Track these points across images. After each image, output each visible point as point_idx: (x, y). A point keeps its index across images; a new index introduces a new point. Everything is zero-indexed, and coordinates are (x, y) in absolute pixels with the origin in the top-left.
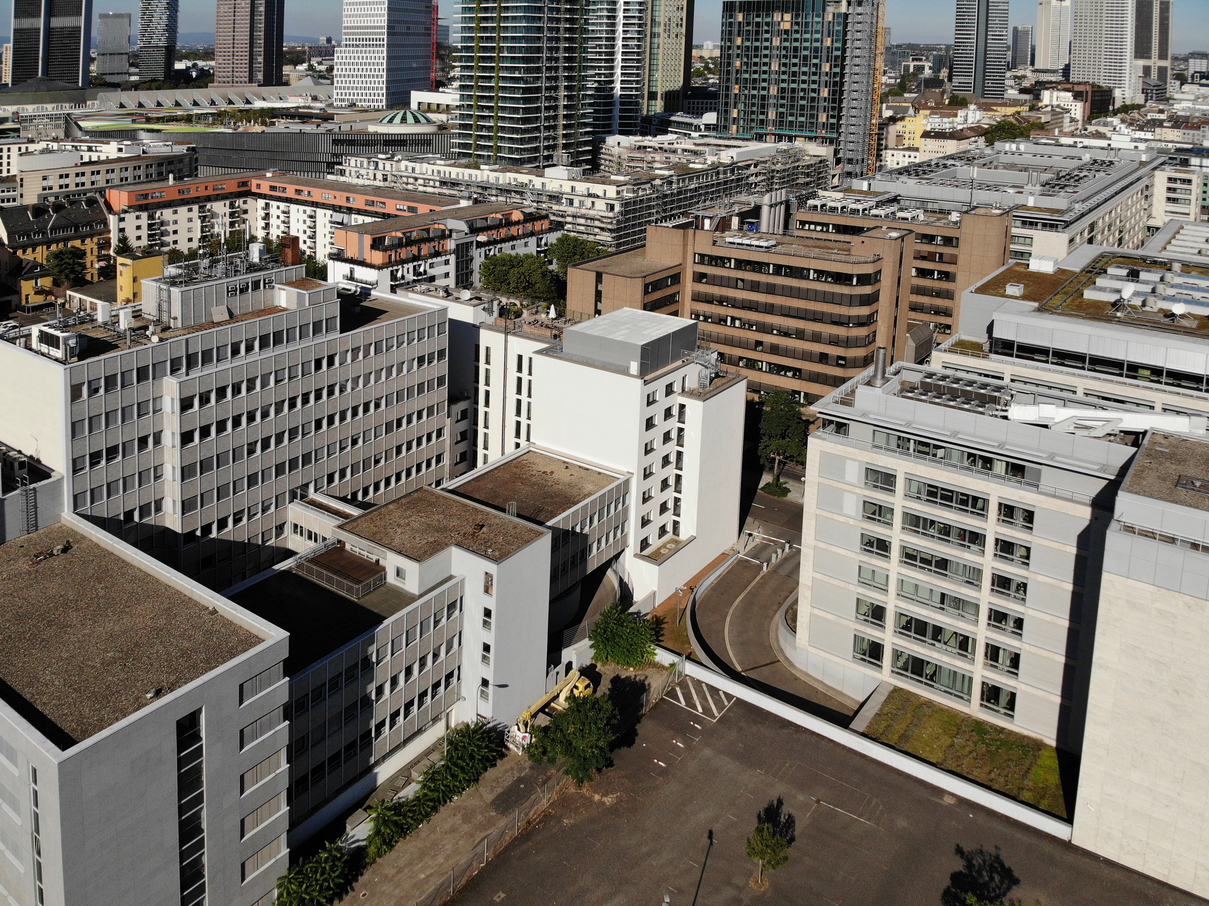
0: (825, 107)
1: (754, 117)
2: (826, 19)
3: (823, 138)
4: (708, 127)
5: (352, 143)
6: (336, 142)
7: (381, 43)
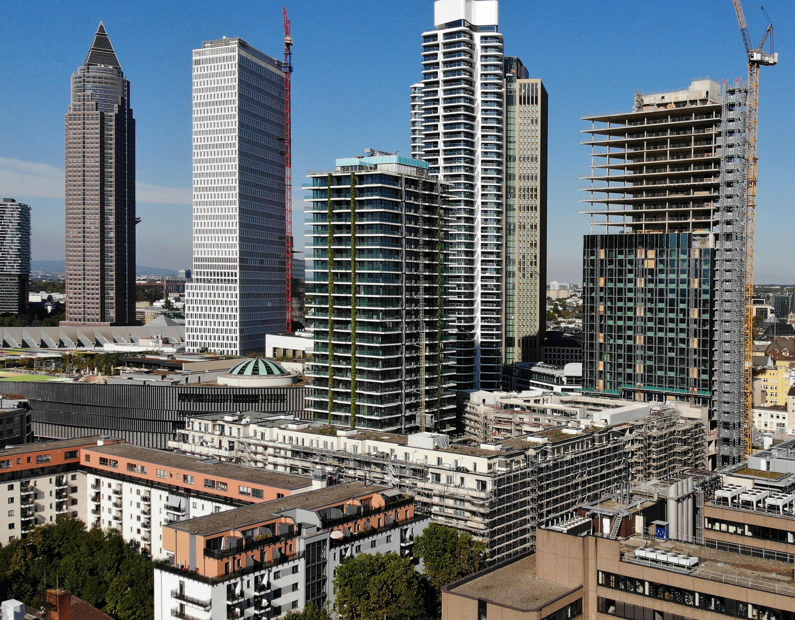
0: (695, 360)
1: (621, 370)
2: (692, 257)
3: (695, 397)
4: (571, 380)
5: (199, 398)
6: (183, 397)
7: (234, 278)
